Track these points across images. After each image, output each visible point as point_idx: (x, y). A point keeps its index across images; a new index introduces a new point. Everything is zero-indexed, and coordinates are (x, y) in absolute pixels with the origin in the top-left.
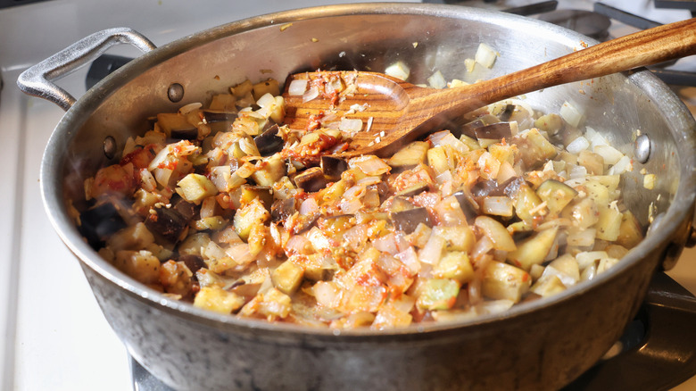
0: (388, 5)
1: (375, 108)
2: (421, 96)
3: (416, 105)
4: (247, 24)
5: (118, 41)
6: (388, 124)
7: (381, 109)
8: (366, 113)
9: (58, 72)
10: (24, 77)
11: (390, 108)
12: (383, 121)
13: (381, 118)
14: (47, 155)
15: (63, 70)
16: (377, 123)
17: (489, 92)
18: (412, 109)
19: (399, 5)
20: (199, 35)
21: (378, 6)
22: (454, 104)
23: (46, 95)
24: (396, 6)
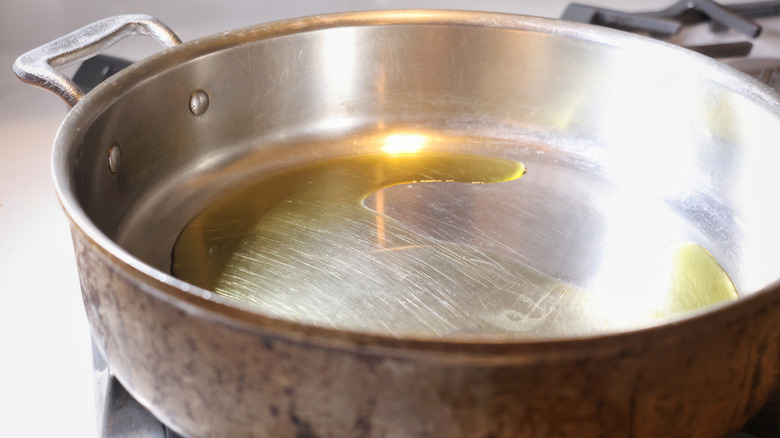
0: (489, 16)
4: (300, 24)
5: (135, 30)
9: (63, 59)
10: (23, 61)
14: (56, 149)
15: (70, 57)
19: (503, 16)
20: (238, 32)
21: (476, 15)
23: (49, 84)
24: (499, 17)
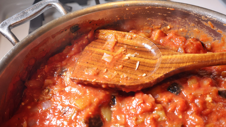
1: (141, 55)
2: (168, 55)
3: (166, 60)
6: (148, 67)
7: (145, 57)
8: (136, 58)
11: (149, 57)
12: (145, 64)
13: (144, 63)
16: (142, 65)
17: (208, 61)
18: (163, 62)
22: (188, 64)
